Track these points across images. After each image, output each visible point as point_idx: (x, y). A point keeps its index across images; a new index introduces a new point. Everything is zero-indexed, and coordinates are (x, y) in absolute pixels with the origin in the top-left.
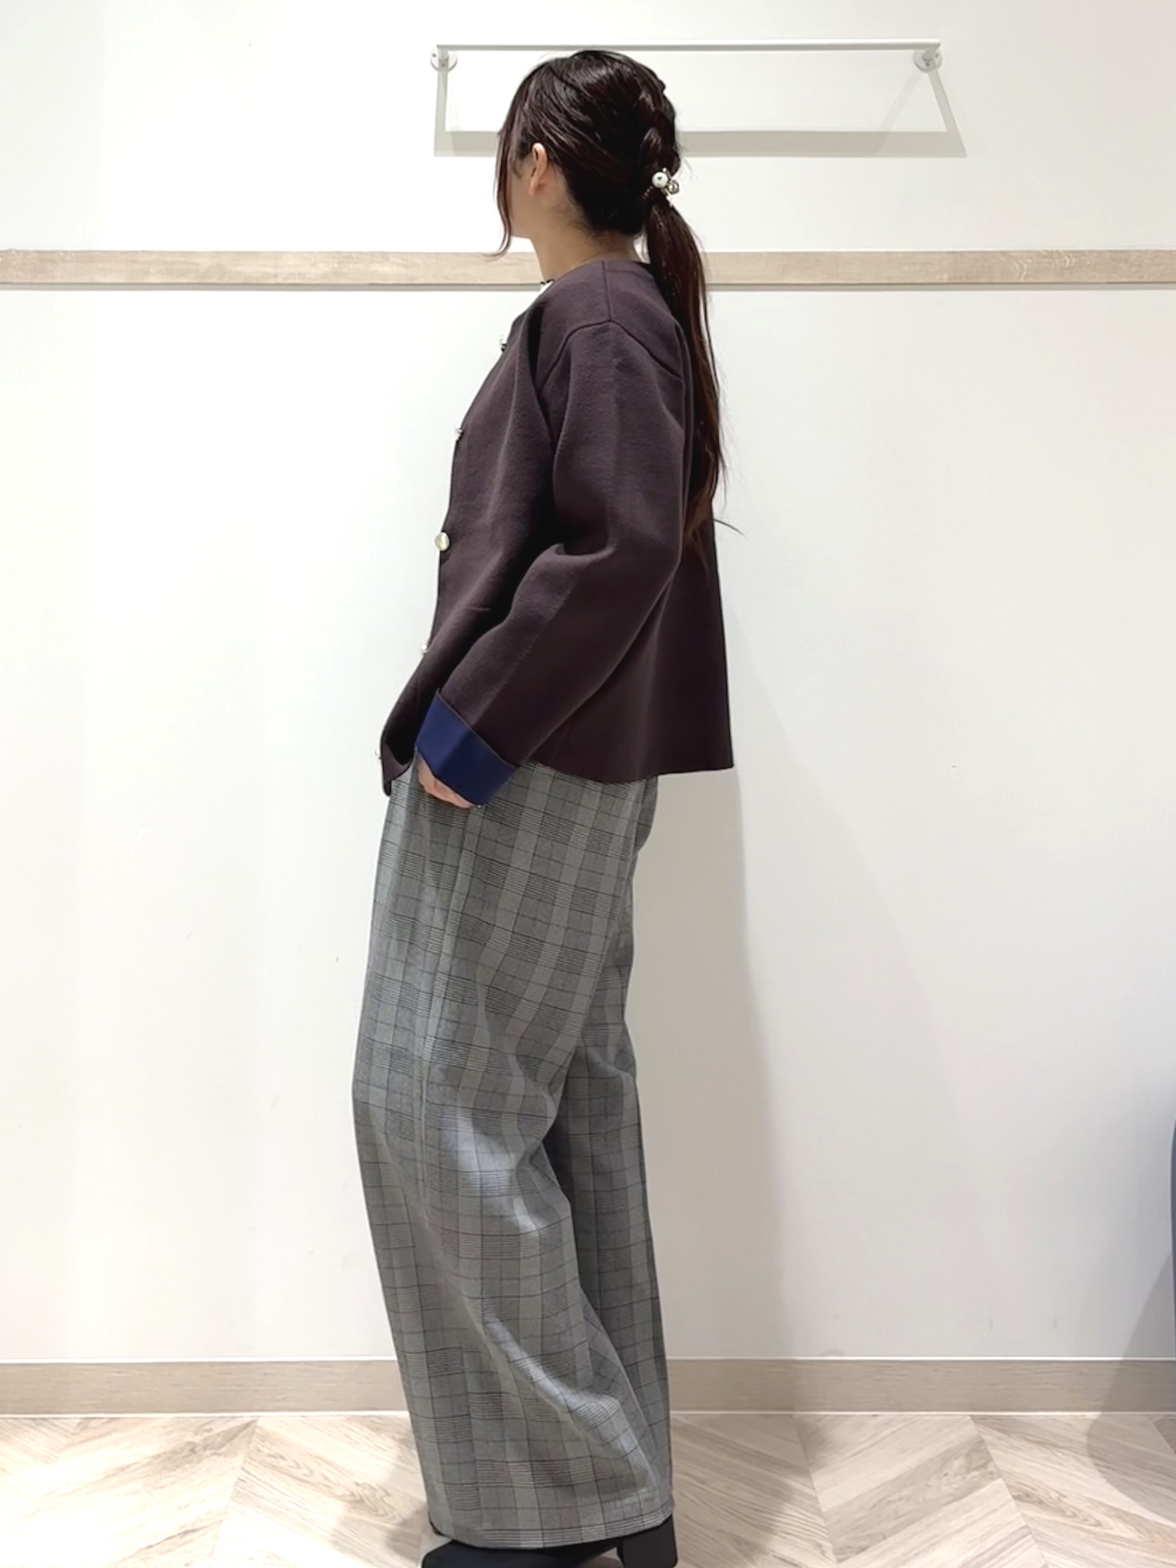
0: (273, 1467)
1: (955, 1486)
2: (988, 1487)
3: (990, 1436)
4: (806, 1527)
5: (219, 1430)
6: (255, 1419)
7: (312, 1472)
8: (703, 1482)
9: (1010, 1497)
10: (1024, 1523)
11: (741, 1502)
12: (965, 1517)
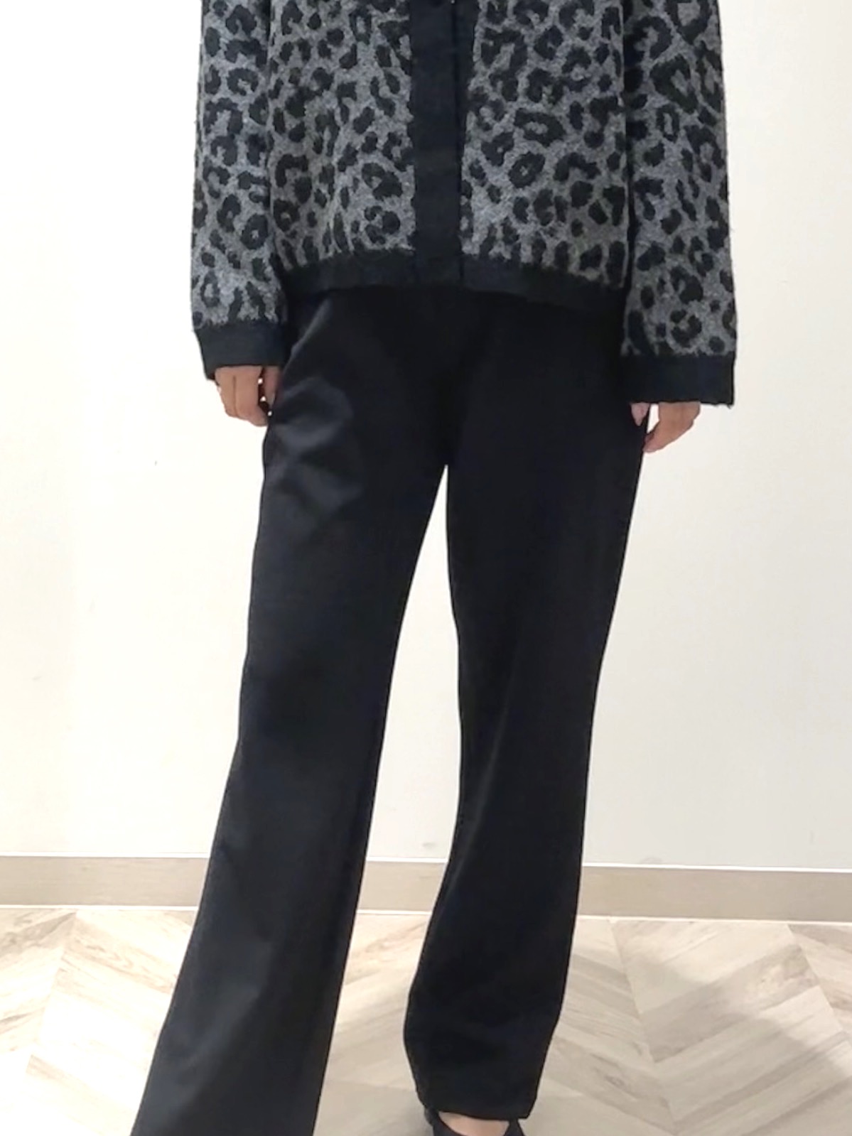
0: (94, 959)
2: (805, 995)
3: (807, 944)
5: (39, 921)
6: (72, 912)
7: (131, 964)
9: (828, 1003)
10: (840, 1029)
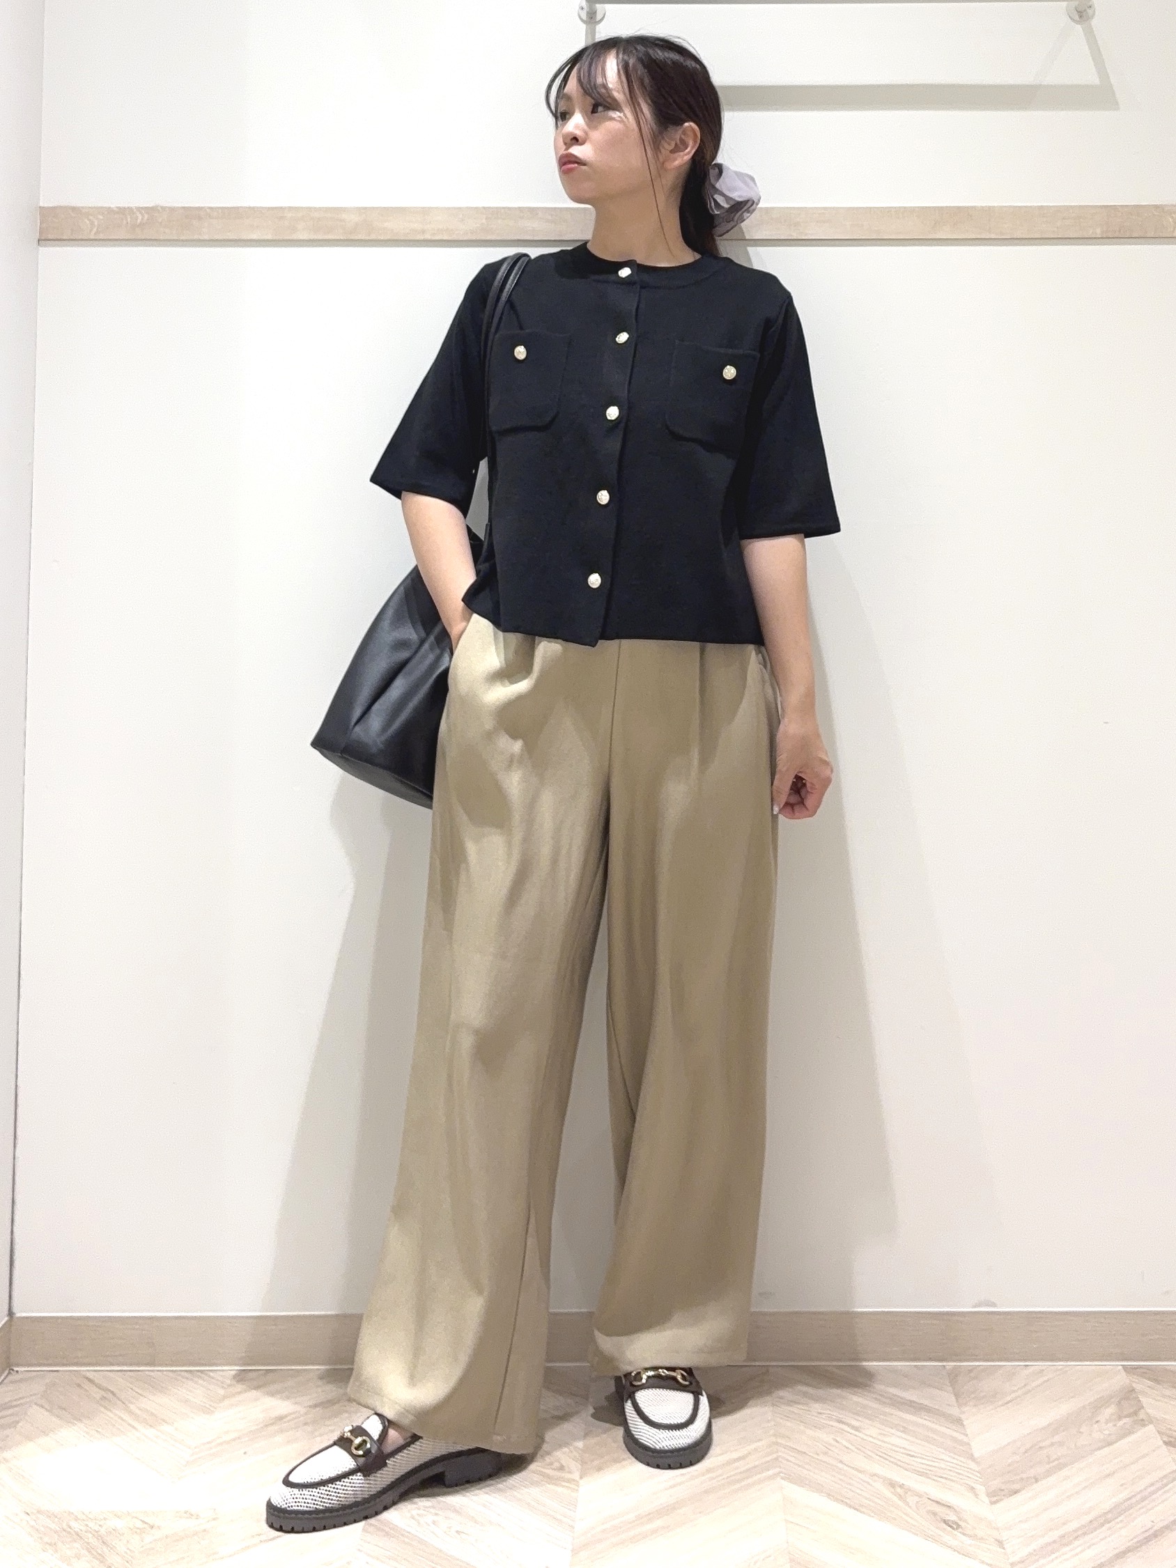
1: (1107, 1432)
2: (1139, 1434)
3: (1141, 1385)
4: (959, 1471)
8: (857, 1429)
9: (1161, 1443)
11: (894, 1448)
12: (1116, 1461)
